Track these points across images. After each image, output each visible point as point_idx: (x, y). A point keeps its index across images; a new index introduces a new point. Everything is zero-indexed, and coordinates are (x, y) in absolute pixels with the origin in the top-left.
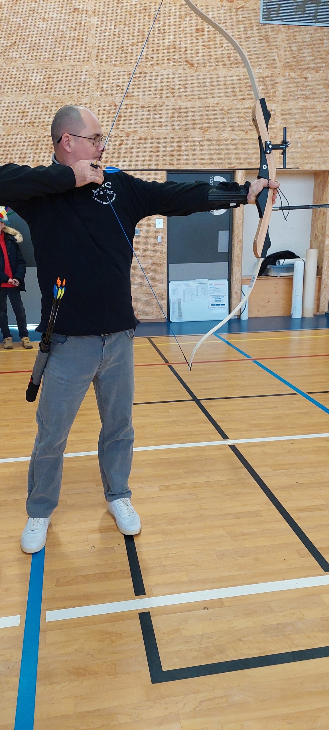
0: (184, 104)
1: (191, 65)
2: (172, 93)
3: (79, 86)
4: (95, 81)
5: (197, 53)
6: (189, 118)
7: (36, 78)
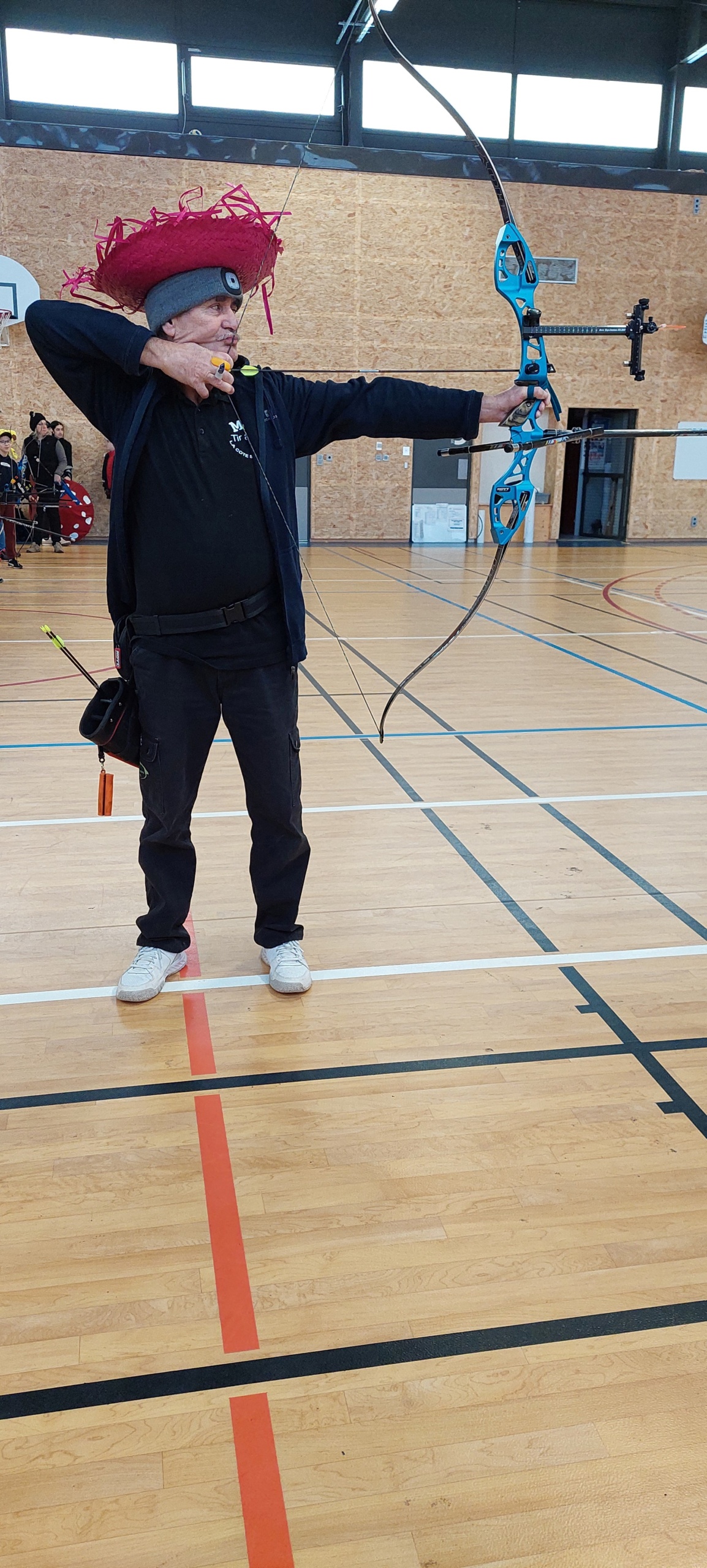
0: (432, 348)
1: (439, 315)
2: (422, 338)
3: (344, 332)
4: (357, 328)
5: (444, 306)
6: (436, 359)
7: (310, 325)
